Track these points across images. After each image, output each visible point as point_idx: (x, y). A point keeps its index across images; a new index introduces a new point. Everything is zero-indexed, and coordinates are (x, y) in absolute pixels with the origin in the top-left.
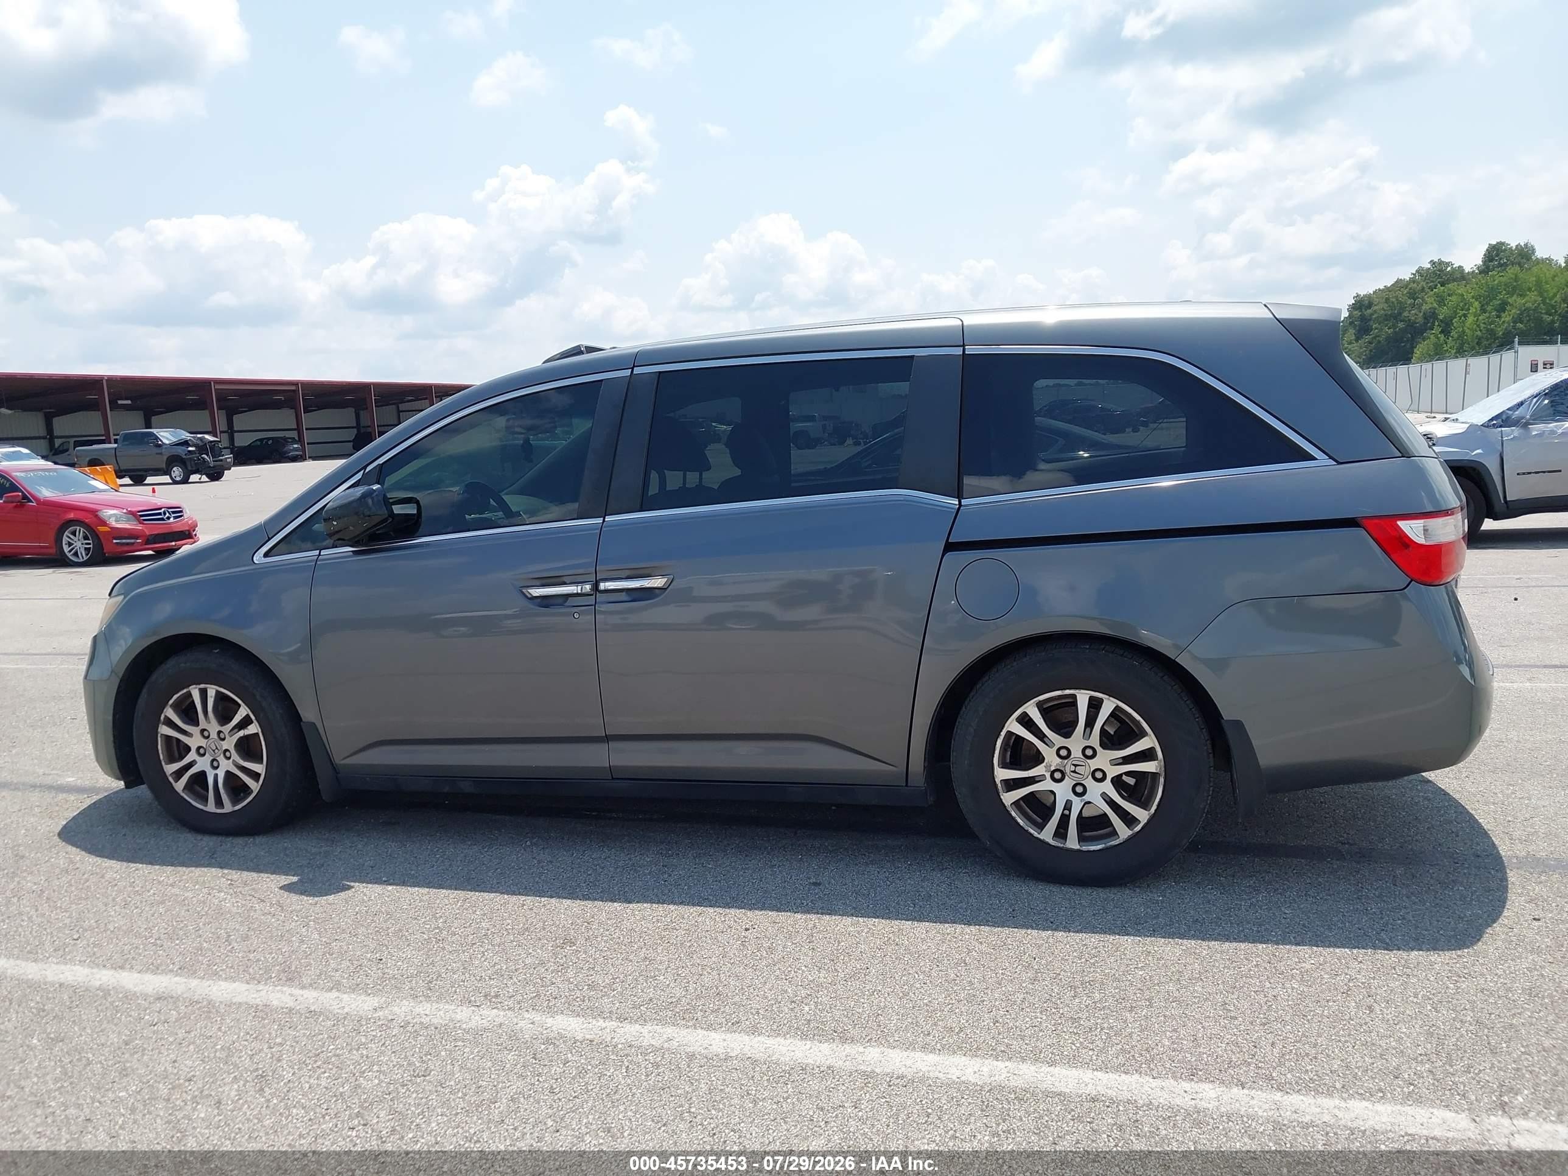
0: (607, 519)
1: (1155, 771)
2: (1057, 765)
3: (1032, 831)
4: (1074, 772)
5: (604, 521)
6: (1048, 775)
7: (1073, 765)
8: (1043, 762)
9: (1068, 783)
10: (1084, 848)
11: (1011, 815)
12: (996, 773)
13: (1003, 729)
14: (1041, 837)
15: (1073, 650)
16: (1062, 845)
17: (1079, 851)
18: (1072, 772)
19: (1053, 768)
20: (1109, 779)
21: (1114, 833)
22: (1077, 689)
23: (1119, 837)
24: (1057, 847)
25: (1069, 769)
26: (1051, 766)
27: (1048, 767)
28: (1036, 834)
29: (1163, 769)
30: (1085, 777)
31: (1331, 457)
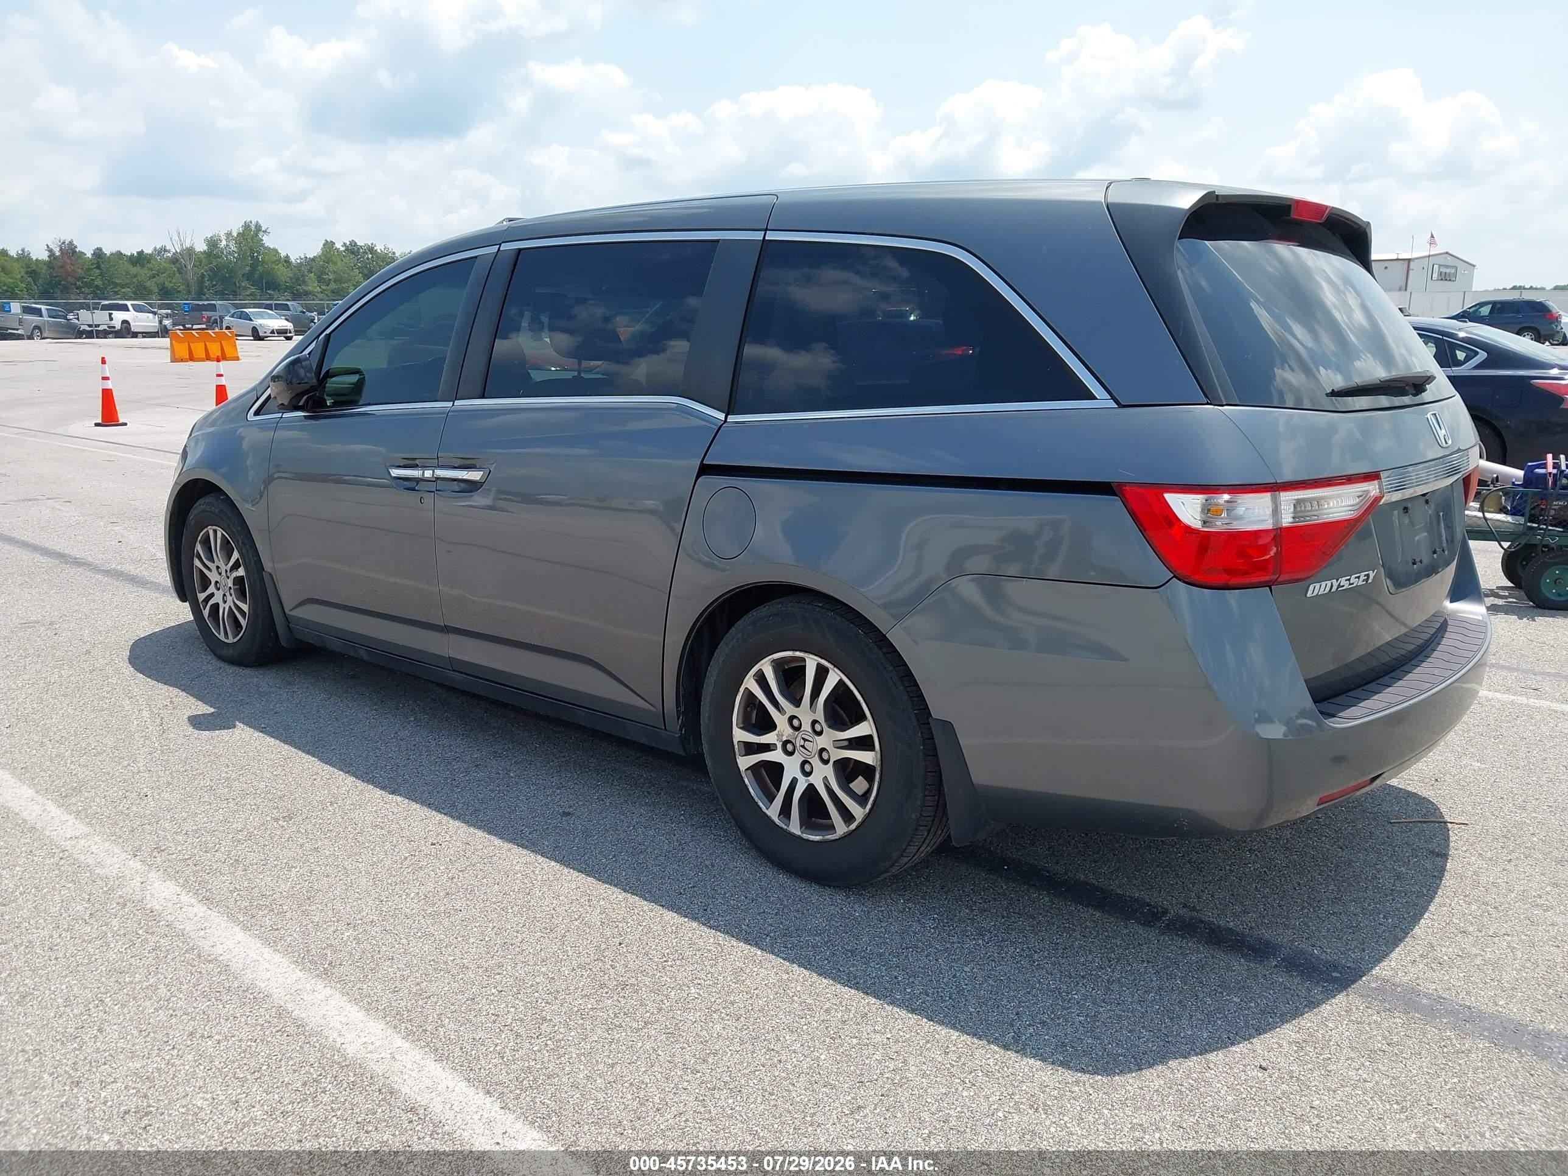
0: (457, 403)
1: (871, 764)
2: (789, 735)
3: (761, 804)
4: (803, 746)
5: (453, 405)
6: (779, 745)
7: (803, 739)
8: (775, 729)
9: (797, 759)
10: (805, 836)
11: (744, 781)
12: (734, 733)
13: (741, 685)
14: (768, 813)
15: (806, 607)
16: (786, 827)
17: (799, 837)
18: (801, 746)
19: (784, 738)
20: (831, 762)
21: (832, 828)
22: (806, 652)
23: (836, 833)
24: (781, 828)
25: (799, 742)
26: (782, 735)
27: (779, 735)
28: (764, 809)
29: (879, 763)
30: (813, 755)
31: (1113, 398)
